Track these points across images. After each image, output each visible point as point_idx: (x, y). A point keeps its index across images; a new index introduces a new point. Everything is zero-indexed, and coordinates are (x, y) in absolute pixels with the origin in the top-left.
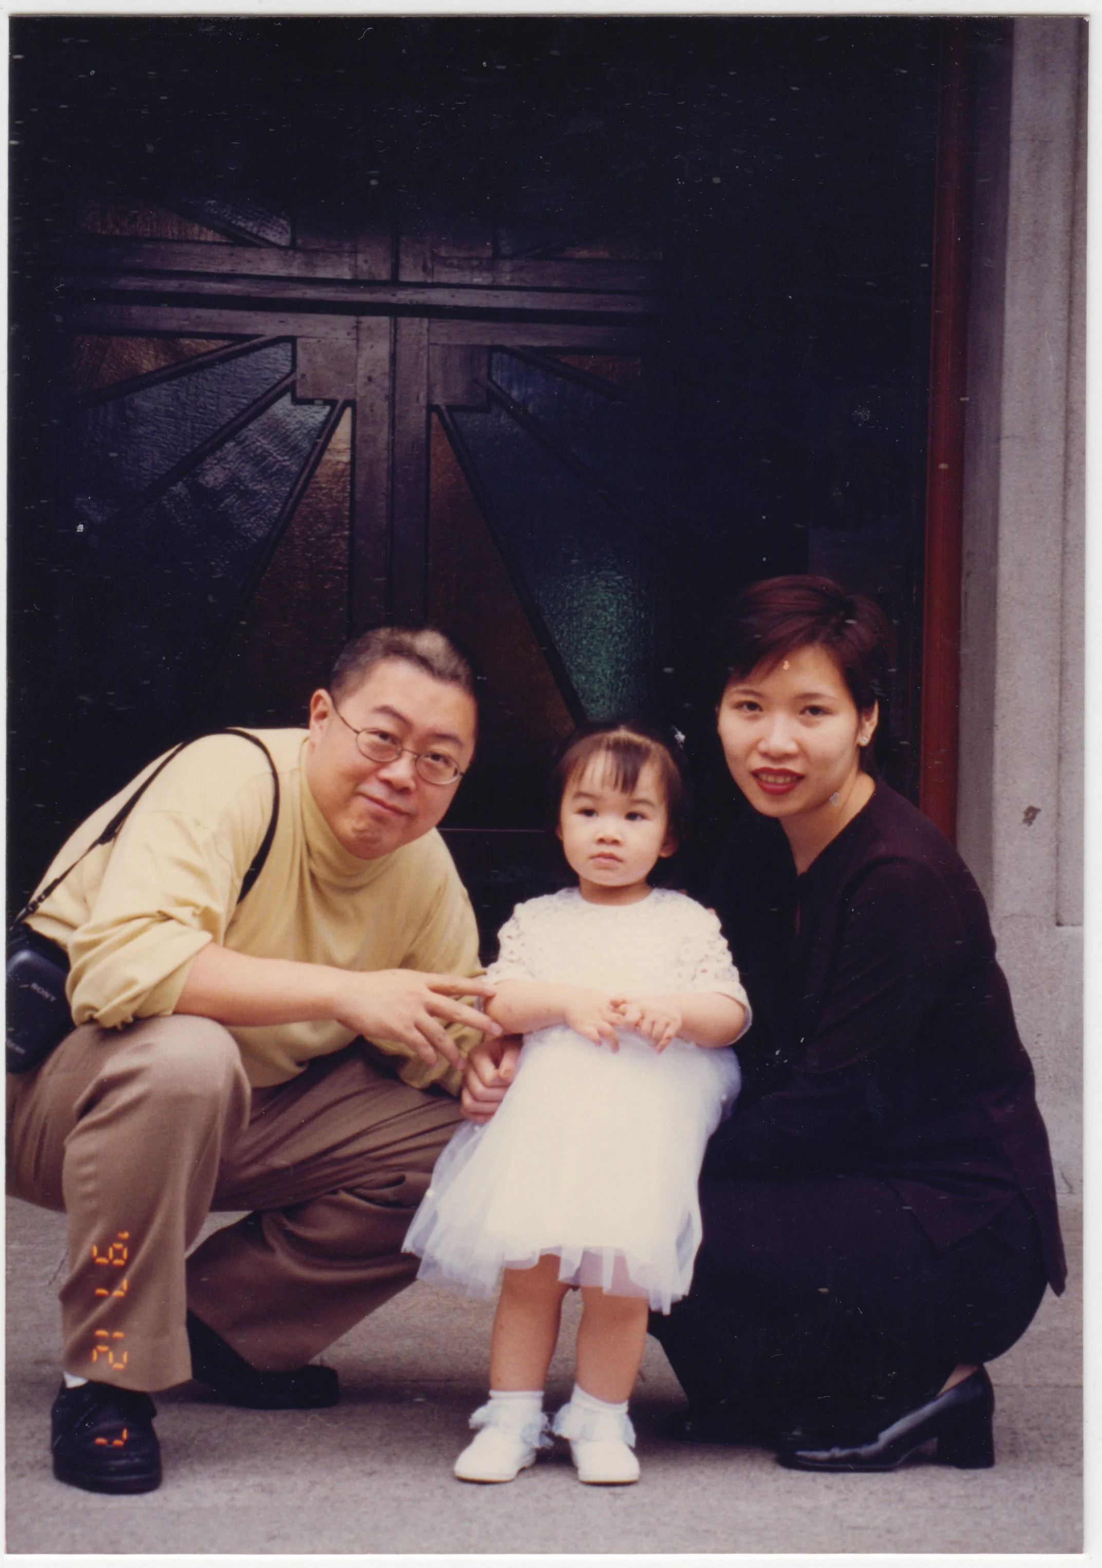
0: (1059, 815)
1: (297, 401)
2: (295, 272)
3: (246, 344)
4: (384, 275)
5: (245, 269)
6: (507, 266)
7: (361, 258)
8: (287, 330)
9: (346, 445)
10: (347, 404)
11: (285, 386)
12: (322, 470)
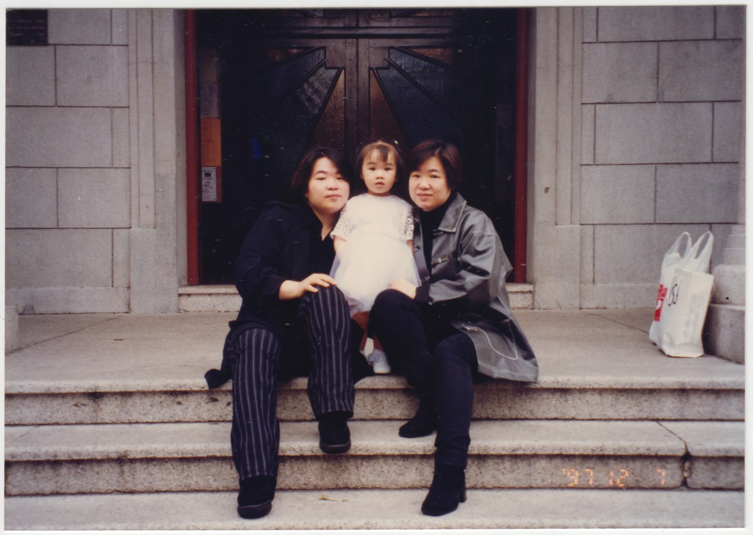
0: (556, 189)
1: (327, 68)
2: (325, 25)
3: (309, 50)
4: (354, 25)
5: (309, 25)
6: (394, 20)
7: (346, 20)
8: (323, 45)
9: (343, 82)
10: (344, 68)
11: (323, 63)
12: (335, 91)
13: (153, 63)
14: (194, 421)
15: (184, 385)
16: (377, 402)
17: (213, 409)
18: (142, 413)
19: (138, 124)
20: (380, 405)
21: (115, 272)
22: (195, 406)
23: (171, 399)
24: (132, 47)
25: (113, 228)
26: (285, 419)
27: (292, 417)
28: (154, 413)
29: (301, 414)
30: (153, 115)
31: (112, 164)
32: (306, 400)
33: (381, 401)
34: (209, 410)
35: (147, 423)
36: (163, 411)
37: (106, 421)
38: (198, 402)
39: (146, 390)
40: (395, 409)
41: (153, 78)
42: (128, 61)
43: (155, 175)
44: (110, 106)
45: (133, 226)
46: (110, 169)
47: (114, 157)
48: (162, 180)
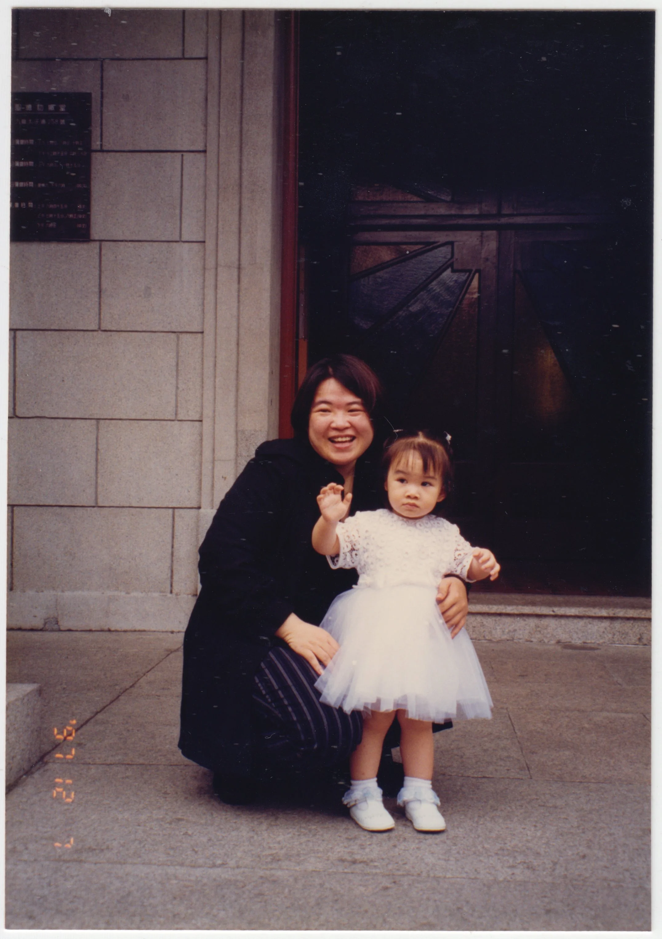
1: (454, 271)
2: (453, 212)
3: (431, 246)
4: (494, 211)
5: (431, 212)
6: (552, 204)
7: (483, 205)
8: (450, 239)
9: (476, 290)
10: (477, 271)
11: (449, 265)
12: (465, 302)
13: (239, 268)
19: (216, 357)
21: (175, 571)
24: (210, 245)
25: (174, 508)
30: (238, 344)
31: (176, 414)
41: (239, 291)
42: (204, 265)
43: (237, 432)
44: (176, 330)
45: (203, 506)
46: (173, 423)
47: (179, 405)
48: (247, 440)
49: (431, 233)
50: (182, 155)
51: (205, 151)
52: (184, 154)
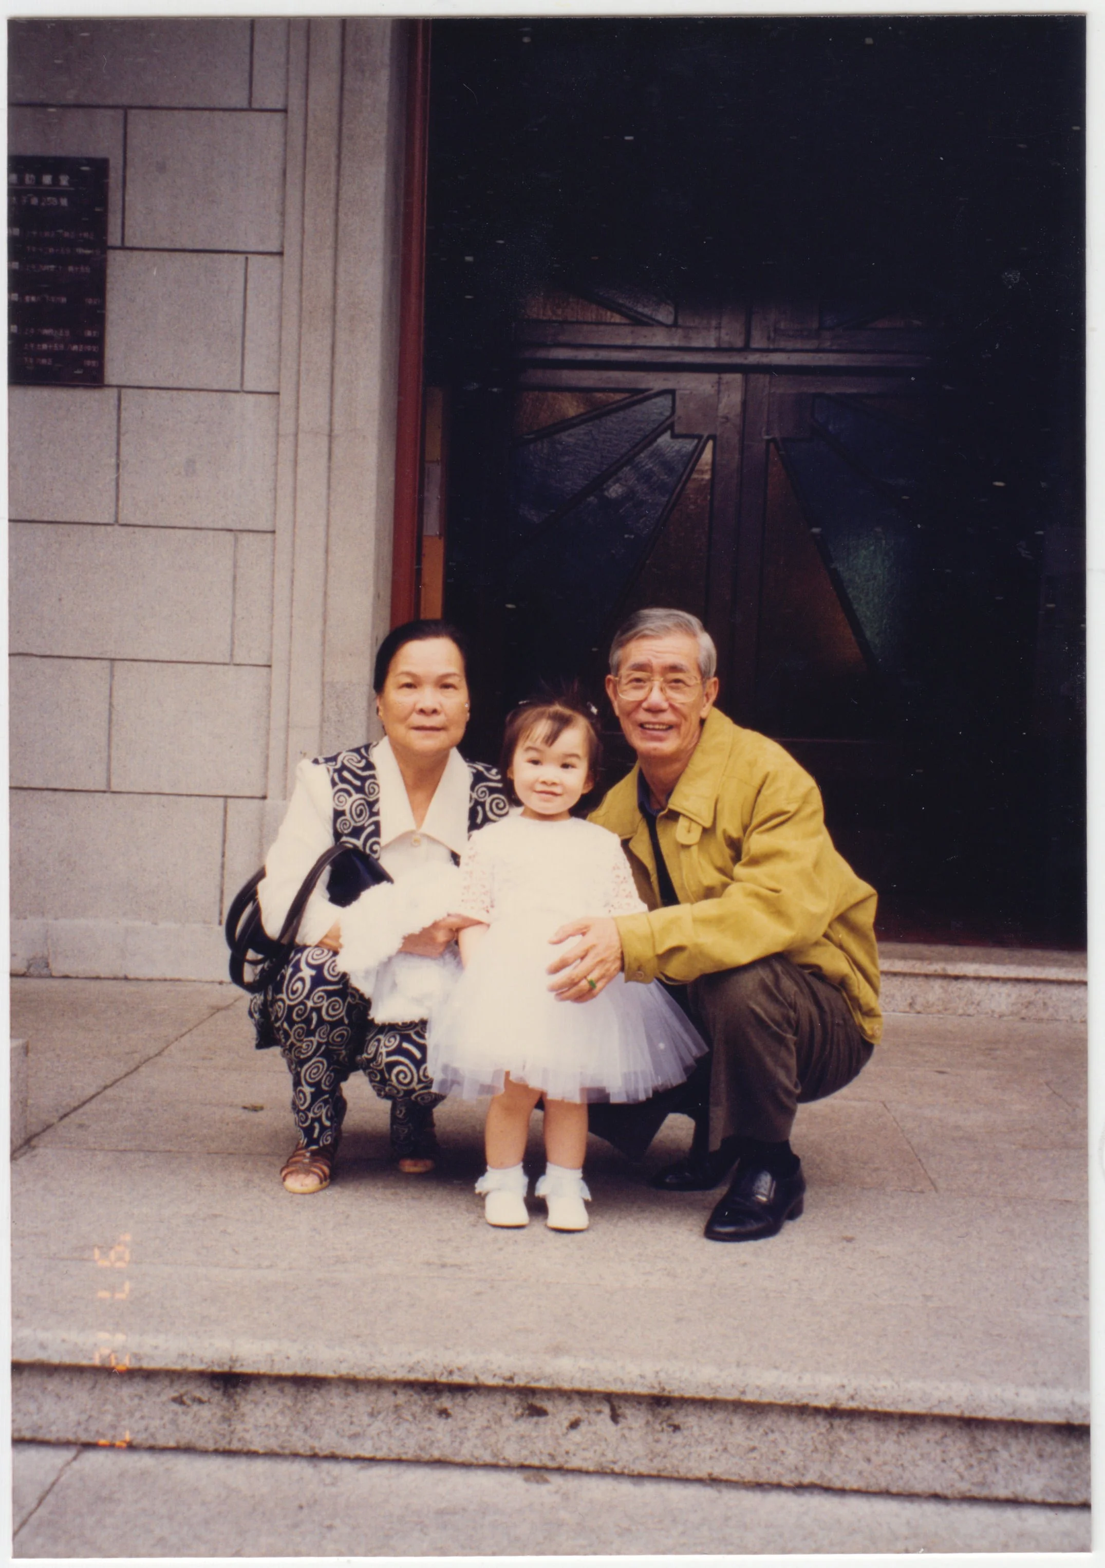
1: (674, 436)
2: (676, 343)
3: (641, 396)
4: (739, 343)
5: (641, 342)
6: (828, 334)
7: (723, 331)
8: (669, 385)
9: (708, 467)
10: (713, 437)
11: (667, 426)
12: (690, 485)
13: (330, 436)
14: (481, 1462)
15: (459, 1369)
16: (979, 1451)
17: (534, 1434)
18: (347, 1434)
19: (293, 571)
20: (986, 1461)
22: (485, 1424)
23: (421, 1399)
24: (287, 398)
25: (226, 797)
26: (724, 1477)
27: (743, 1473)
28: (378, 1434)
29: (769, 1469)
30: (327, 551)
31: (232, 655)
32: (782, 1432)
33: (989, 1451)
34: (522, 1437)
35: (358, 1459)
36: (400, 1432)
37: (253, 1448)
38: (494, 1414)
39: (361, 1376)
40: (1029, 1472)
41: (329, 469)
42: (277, 429)
43: (323, 684)
44: (233, 527)
45: (270, 794)
46: (226, 667)
47: (236, 641)
48: (338, 697)
49: (642, 374)
50: (247, 258)
51: (281, 254)
52: (249, 256)
